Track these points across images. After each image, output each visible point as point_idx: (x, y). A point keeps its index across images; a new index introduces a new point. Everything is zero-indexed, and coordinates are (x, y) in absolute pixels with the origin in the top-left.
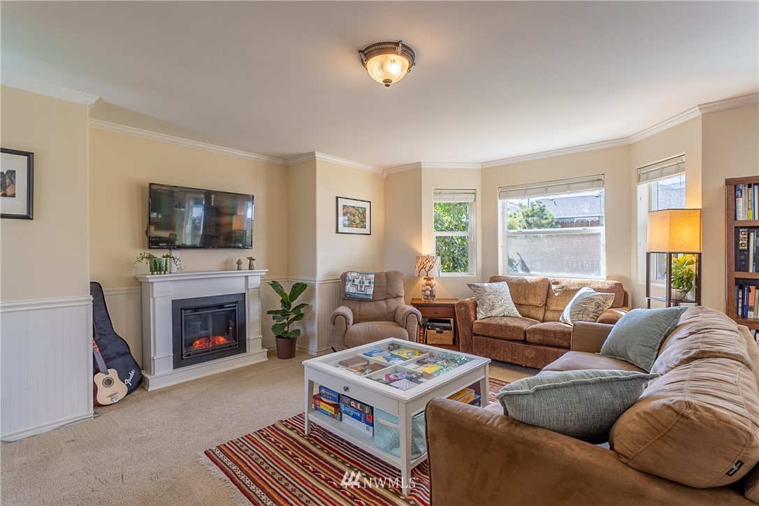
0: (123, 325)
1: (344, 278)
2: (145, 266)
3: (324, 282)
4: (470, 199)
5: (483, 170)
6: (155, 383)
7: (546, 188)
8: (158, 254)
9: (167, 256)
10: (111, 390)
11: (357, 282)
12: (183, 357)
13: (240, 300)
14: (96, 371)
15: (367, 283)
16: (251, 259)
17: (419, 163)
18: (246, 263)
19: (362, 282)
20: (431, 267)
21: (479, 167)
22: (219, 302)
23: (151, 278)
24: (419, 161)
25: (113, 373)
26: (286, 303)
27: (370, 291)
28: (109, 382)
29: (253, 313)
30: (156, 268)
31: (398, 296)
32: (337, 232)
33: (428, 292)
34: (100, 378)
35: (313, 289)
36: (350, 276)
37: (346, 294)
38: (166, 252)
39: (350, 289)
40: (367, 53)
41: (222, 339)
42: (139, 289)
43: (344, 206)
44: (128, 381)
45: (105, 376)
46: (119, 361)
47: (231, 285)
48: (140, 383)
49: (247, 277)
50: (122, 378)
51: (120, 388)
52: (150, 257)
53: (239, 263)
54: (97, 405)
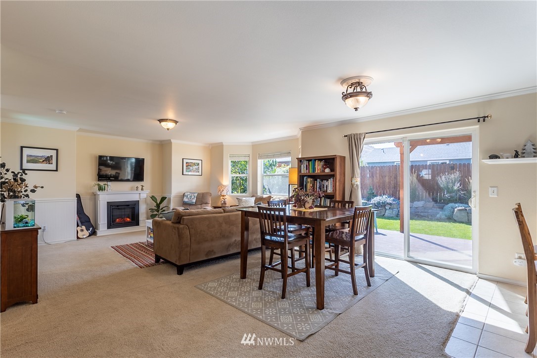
0: (88, 211)
1: (184, 195)
2: (97, 188)
3: (175, 197)
4: (247, 159)
5: (252, 145)
6: (99, 233)
7: (274, 156)
8: (102, 183)
9: (105, 184)
10: (83, 233)
11: (189, 196)
12: (111, 224)
13: (136, 203)
14: (78, 226)
15: (193, 197)
16: (142, 186)
17: (222, 143)
18: (140, 188)
19: (191, 197)
20: (223, 190)
21: (251, 144)
22: (127, 204)
23: (99, 193)
24: (221, 141)
25: (84, 227)
26: (158, 206)
27: (194, 201)
28: (82, 230)
29: (143, 210)
30: (100, 189)
31: (207, 203)
32: (183, 174)
33: (223, 202)
34: (79, 228)
35: (170, 199)
36: (186, 194)
37: (184, 202)
38: (106, 183)
39: (185, 199)
40: (161, 121)
41: (128, 219)
42: (94, 196)
43: (187, 163)
44: (90, 231)
45: (81, 228)
46: (86, 224)
47: (133, 197)
48: (93, 233)
49: (140, 194)
50: (88, 230)
51: (86, 233)
52: (98, 185)
53: (137, 188)
54: (78, 238)
